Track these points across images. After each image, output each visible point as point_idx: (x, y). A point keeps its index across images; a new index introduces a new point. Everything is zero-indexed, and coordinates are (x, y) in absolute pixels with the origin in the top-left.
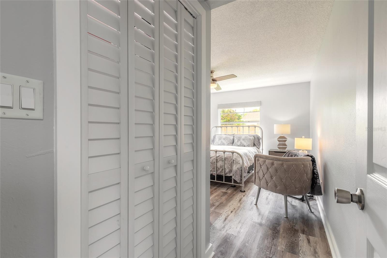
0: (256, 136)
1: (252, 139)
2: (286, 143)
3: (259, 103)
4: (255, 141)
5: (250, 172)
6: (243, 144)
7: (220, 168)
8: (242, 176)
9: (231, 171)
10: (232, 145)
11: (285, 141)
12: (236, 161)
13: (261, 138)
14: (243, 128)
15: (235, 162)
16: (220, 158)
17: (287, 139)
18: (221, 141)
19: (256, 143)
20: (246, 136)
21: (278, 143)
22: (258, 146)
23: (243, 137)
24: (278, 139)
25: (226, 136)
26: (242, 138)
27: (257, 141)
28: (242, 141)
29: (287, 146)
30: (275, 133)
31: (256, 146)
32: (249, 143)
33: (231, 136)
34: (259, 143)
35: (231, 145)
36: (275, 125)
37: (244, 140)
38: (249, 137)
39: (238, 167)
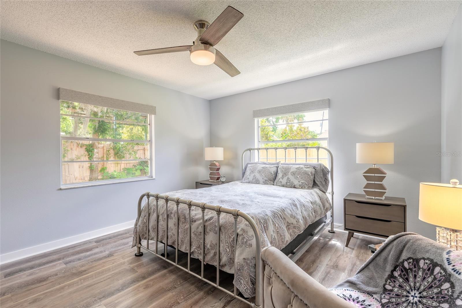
0: (319, 167)
1: (310, 174)
2: (384, 182)
3: (327, 103)
4: (316, 177)
5: (294, 251)
6: (292, 182)
7: (210, 248)
8: (255, 279)
9: (231, 261)
10: (272, 182)
11: (382, 179)
12: (244, 238)
13: (330, 171)
14: (295, 151)
15: (240, 238)
16: (211, 224)
17: (385, 174)
18: (254, 176)
19: (318, 181)
20: (298, 166)
21: (365, 182)
22: (323, 187)
23: (294, 168)
24: (364, 173)
25: (264, 165)
26: (292, 170)
27: (322, 176)
28: (290, 176)
29: (385, 189)
30: (357, 162)
31: (319, 186)
32: (303, 182)
33: (273, 166)
34: (326, 180)
35: (271, 185)
36: (358, 145)
37: (294, 174)
38: (305, 169)
39: (244, 256)
